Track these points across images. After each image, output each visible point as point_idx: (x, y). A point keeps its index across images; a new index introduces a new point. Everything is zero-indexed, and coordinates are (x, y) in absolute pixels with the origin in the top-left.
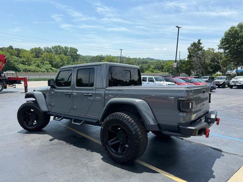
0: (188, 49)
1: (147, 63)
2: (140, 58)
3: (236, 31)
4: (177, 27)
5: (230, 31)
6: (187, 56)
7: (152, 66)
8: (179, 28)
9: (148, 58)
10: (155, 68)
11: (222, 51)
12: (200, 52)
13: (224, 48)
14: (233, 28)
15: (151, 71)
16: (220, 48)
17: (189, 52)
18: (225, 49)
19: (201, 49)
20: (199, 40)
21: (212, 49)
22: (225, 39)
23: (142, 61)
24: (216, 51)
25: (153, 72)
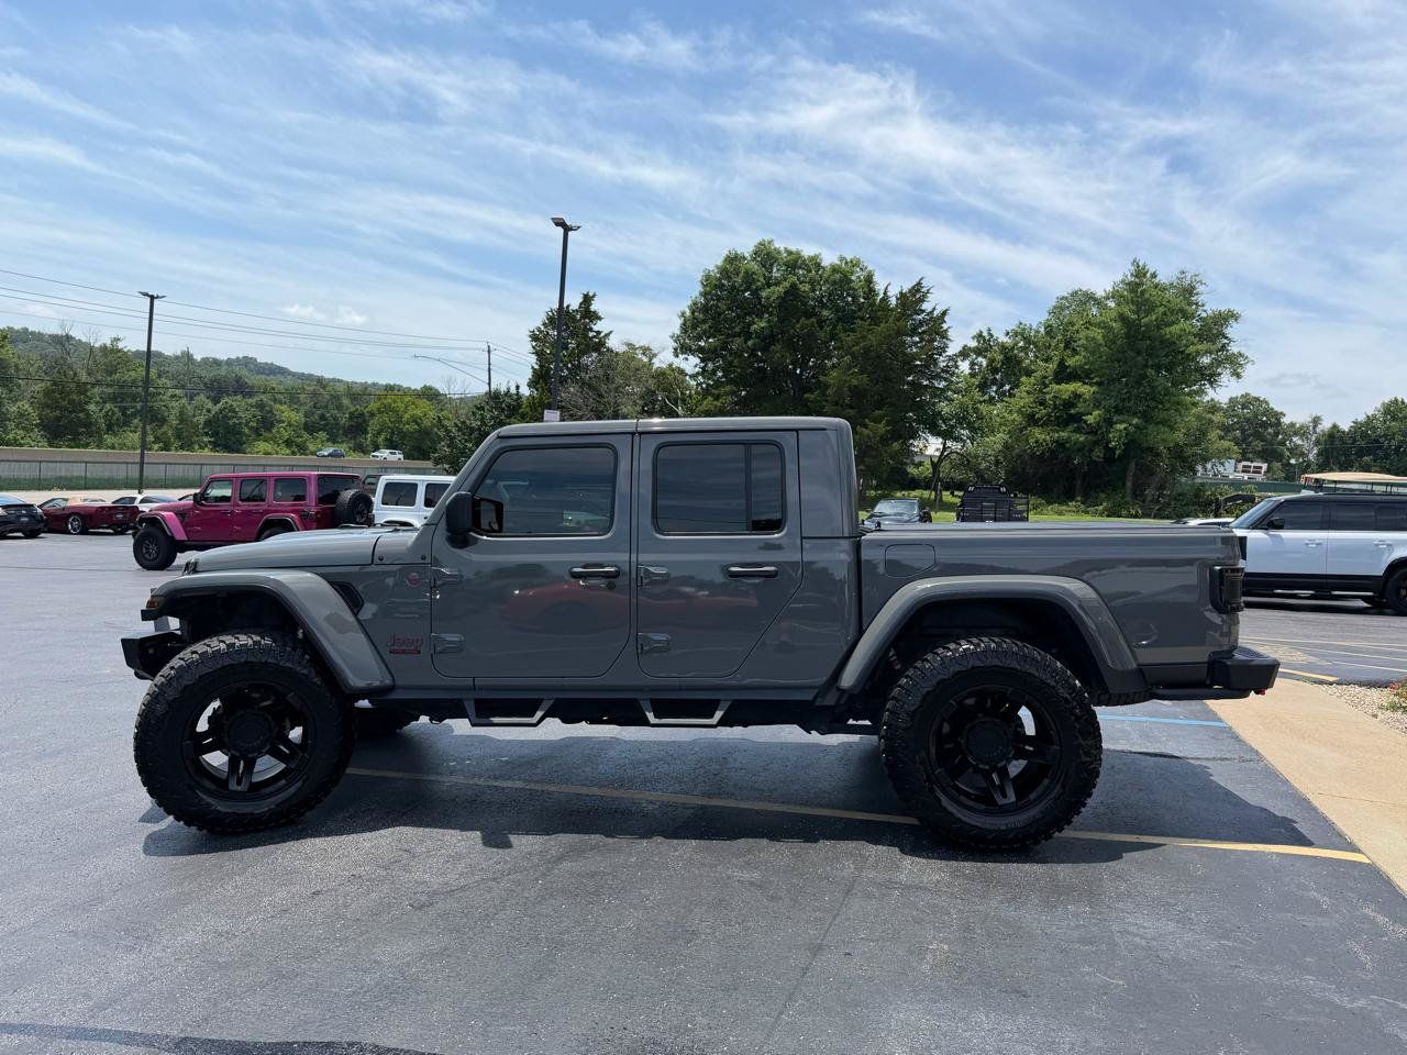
0: (534, 338)
1: (242, 388)
2: (187, 356)
3: (749, 278)
4: (560, 223)
5: (724, 272)
6: (529, 374)
7: (289, 415)
8: (567, 229)
9: (247, 362)
10: (310, 428)
11: (691, 364)
12: (590, 359)
13: (701, 350)
14: (733, 259)
15: (288, 443)
16: (683, 349)
17: (539, 354)
18: (706, 355)
19: (599, 345)
20: (587, 299)
21: (646, 350)
22: (705, 309)
23: (207, 375)
24: (665, 358)
25: (302, 449)
